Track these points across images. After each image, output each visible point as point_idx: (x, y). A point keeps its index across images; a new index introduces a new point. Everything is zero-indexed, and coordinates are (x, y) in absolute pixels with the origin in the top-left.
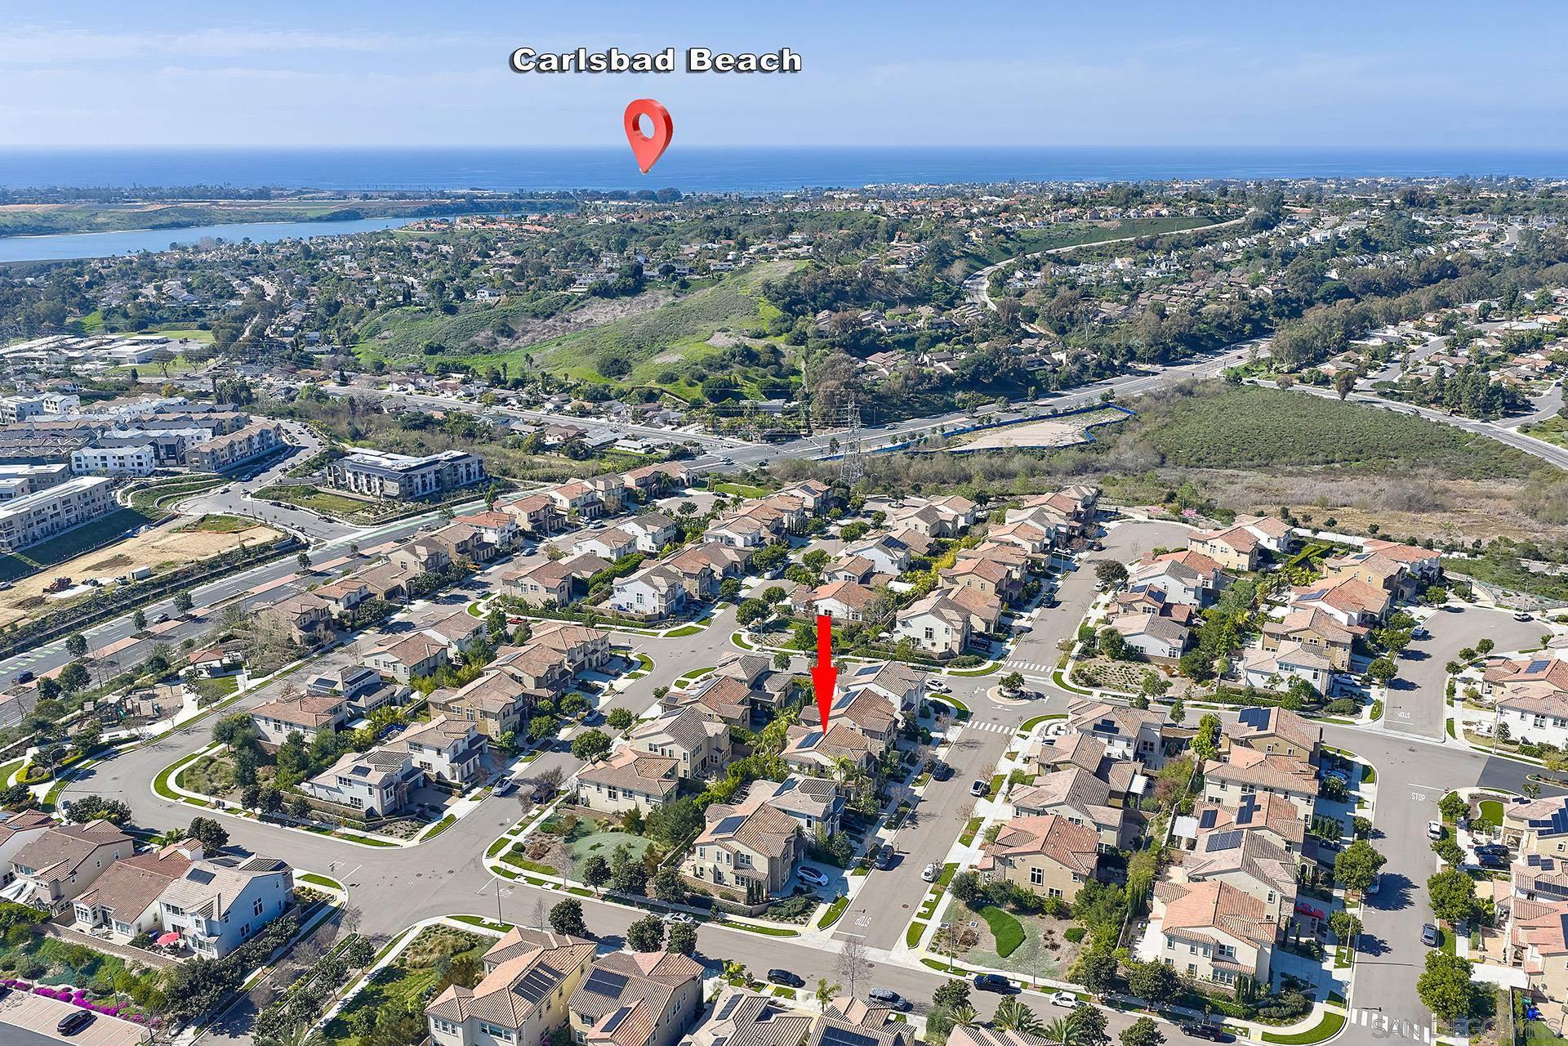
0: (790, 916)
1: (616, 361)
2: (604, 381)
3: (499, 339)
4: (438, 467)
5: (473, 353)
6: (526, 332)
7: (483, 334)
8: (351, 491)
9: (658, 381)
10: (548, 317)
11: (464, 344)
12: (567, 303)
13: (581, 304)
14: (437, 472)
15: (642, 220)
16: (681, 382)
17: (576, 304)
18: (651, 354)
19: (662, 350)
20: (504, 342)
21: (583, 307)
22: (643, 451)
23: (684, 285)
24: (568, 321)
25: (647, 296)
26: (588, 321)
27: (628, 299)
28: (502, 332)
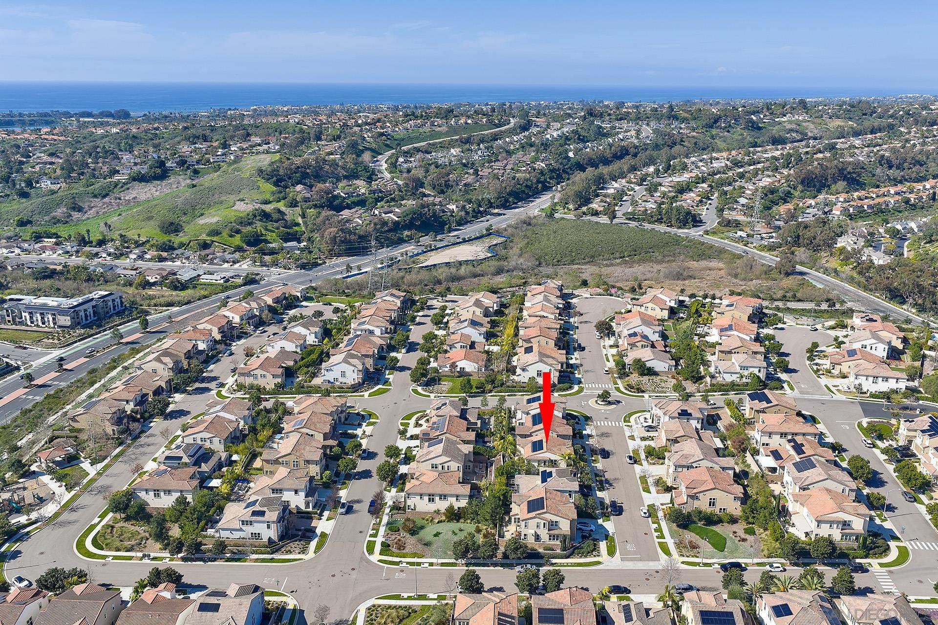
0: (589, 553)
1: (172, 223)
2: (166, 238)
3: (72, 213)
4: (94, 303)
5: (55, 224)
6: (91, 208)
7: (59, 211)
8: (28, 325)
9: (208, 235)
10: (104, 197)
11: (47, 218)
12: (115, 187)
13: (126, 187)
14: (93, 307)
15: (140, 131)
16: (225, 234)
17: (122, 187)
18: (194, 217)
19: (202, 215)
20: (76, 215)
21: (128, 189)
22: (222, 281)
23: (196, 172)
24: (120, 199)
25: (172, 179)
26: (134, 198)
27: (159, 182)
28: (74, 209)
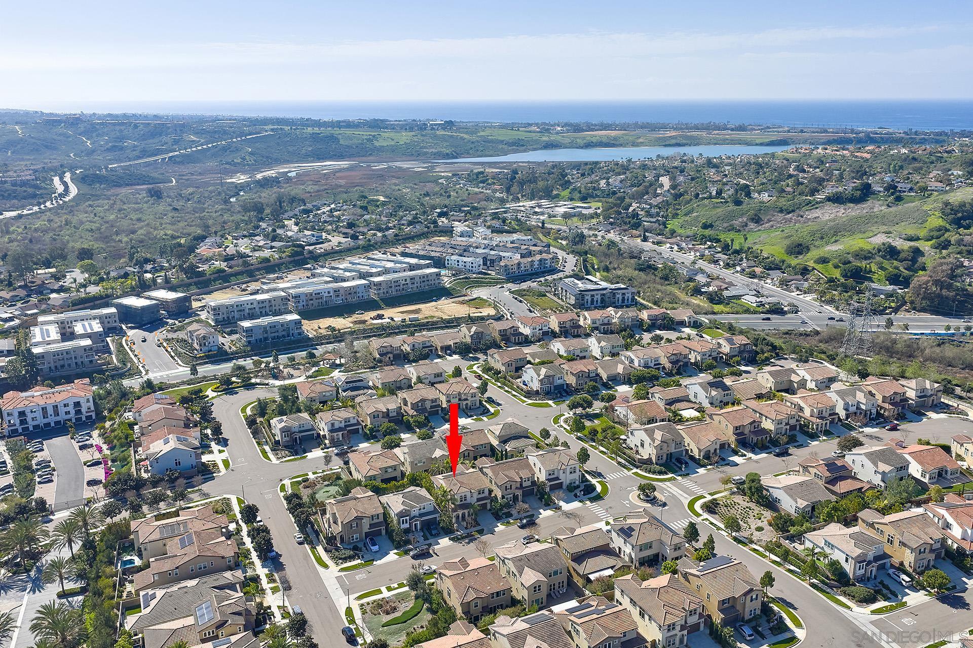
0: (333, 558)
1: (801, 245)
2: (785, 257)
3: (749, 224)
5: (729, 231)
6: (769, 221)
7: (740, 220)
9: (815, 262)
10: (789, 213)
11: (725, 225)
12: (808, 204)
13: (817, 206)
15: (925, 153)
16: (830, 264)
17: (813, 206)
18: (827, 243)
19: (836, 241)
20: (752, 225)
21: (817, 208)
22: (755, 305)
23: (899, 199)
24: (802, 217)
25: (869, 203)
26: (815, 218)
27: (852, 205)
28: (752, 220)
